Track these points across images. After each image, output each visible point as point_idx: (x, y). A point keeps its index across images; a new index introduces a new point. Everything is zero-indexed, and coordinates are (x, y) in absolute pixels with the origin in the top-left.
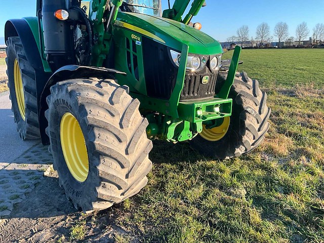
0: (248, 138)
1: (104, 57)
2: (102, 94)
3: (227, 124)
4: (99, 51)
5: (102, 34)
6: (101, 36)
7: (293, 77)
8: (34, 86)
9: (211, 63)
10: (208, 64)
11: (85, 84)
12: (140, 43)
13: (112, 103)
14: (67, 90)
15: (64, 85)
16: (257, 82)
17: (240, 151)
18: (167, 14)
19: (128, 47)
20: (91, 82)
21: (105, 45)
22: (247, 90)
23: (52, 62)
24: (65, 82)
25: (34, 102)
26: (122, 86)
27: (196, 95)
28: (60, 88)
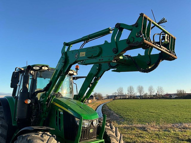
1: (45, 119)
2: (43, 141)
4: (42, 116)
5: (45, 109)
6: (44, 110)
7: (147, 117)
9: (94, 123)
10: (92, 123)
11: (36, 136)
12: (62, 113)
14: (27, 139)
15: (25, 136)
16: (117, 129)
18: (76, 98)
19: (57, 114)
20: (38, 135)
21: (46, 114)
22: (112, 134)
23: (19, 122)
24: (26, 135)
26: (52, 136)
27: (87, 138)
28: (23, 138)
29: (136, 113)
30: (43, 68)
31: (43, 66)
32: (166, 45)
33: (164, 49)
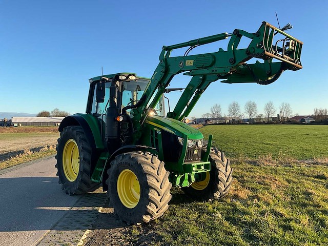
0: (221, 186)
2: (148, 159)
3: (208, 177)
4: (135, 136)
6: (138, 129)
9: (198, 143)
10: (197, 144)
11: (138, 154)
12: (160, 132)
13: (153, 163)
14: (130, 157)
16: (223, 153)
17: (217, 195)
18: (170, 115)
19: (152, 134)
20: (140, 153)
21: (139, 133)
22: (218, 158)
23: (110, 143)
24: (127, 153)
26: (154, 155)
27: (191, 160)
28: (124, 156)
29: (242, 146)
31: (130, 75)
32: (290, 53)
33: (287, 59)
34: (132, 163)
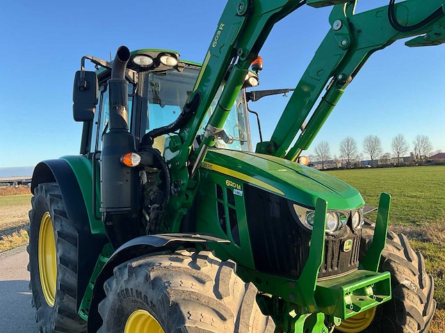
0: (411, 328)
1: (184, 211)
2: (202, 282)
4: (178, 204)
5: (184, 181)
6: (183, 184)
8: (73, 255)
9: (353, 220)
10: (350, 223)
11: (175, 264)
12: (241, 192)
13: (219, 296)
15: (140, 266)
18: (263, 149)
19: (220, 196)
20: (181, 261)
21: (187, 196)
22: (396, 252)
23: (111, 224)
25: (72, 280)
26: (226, 264)
27: (336, 269)
28: (132, 271)
30: (163, 59)
31: (163, 54)
34: (153, 295)
